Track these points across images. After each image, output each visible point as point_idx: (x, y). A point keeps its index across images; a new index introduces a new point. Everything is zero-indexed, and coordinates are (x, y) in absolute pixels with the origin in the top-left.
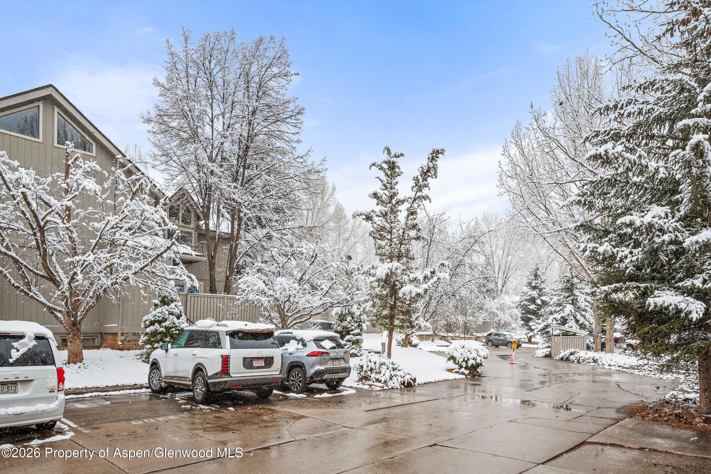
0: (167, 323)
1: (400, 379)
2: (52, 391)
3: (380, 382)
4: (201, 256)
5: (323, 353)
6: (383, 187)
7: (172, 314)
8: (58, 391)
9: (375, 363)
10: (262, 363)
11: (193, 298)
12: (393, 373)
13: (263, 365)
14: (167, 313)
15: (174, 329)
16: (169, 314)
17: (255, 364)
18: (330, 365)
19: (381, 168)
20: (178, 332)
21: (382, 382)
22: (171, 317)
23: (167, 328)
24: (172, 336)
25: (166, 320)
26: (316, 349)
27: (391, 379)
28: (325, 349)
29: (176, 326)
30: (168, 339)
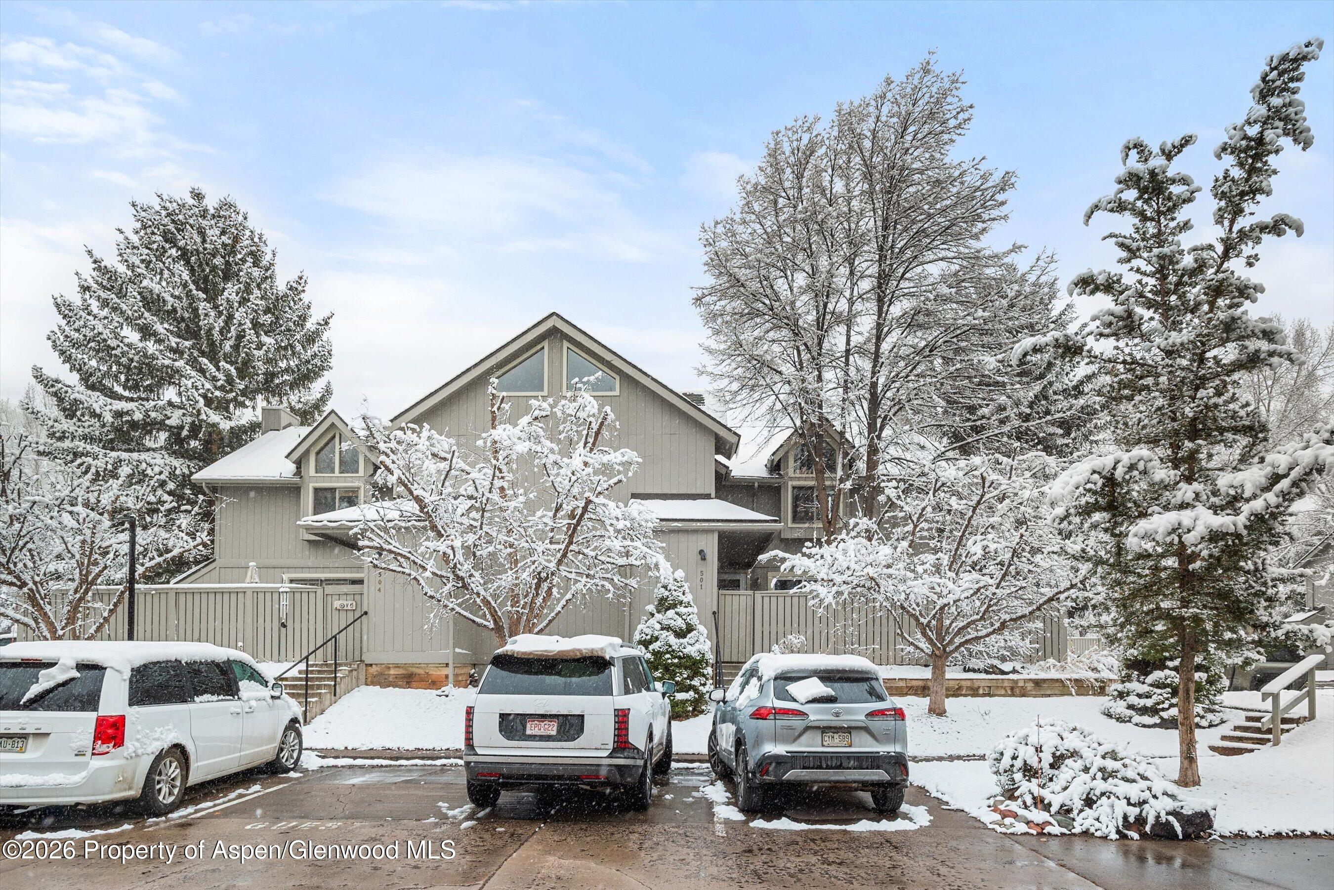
0: (655, 646)
1: (1121, 807)
2: (80, 754)
3: (1047, 807)
4: (775, 521)
5: (786, 712)
6: (1124, 254)
7: (667, 628)
8: (93, 754)
9: (1039, 750)
10: (552, 729)
11: (766, 600)
12: (1100, 786)
13: (554, 733)
14: (658, 626)
15: (668, 656)
16: (662, 629)
17: (532, 729)
18: (810, 745)
19: (1121, 207)
20: (676, 661)
21: (1054, 809)
22: (665, 633)
23: (657, 654)
24: (667, 668)
25: (657, 639)
26: (772, 702)
27: (1089, 802)
28: (795, 700)
29: (673, 651)
30: (657, 674)
